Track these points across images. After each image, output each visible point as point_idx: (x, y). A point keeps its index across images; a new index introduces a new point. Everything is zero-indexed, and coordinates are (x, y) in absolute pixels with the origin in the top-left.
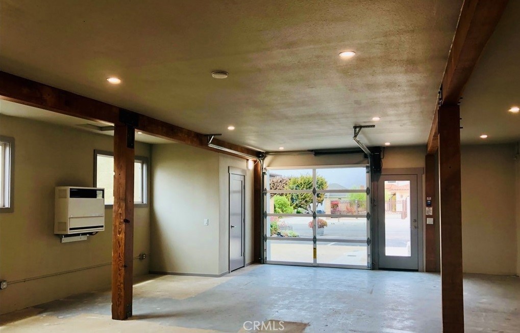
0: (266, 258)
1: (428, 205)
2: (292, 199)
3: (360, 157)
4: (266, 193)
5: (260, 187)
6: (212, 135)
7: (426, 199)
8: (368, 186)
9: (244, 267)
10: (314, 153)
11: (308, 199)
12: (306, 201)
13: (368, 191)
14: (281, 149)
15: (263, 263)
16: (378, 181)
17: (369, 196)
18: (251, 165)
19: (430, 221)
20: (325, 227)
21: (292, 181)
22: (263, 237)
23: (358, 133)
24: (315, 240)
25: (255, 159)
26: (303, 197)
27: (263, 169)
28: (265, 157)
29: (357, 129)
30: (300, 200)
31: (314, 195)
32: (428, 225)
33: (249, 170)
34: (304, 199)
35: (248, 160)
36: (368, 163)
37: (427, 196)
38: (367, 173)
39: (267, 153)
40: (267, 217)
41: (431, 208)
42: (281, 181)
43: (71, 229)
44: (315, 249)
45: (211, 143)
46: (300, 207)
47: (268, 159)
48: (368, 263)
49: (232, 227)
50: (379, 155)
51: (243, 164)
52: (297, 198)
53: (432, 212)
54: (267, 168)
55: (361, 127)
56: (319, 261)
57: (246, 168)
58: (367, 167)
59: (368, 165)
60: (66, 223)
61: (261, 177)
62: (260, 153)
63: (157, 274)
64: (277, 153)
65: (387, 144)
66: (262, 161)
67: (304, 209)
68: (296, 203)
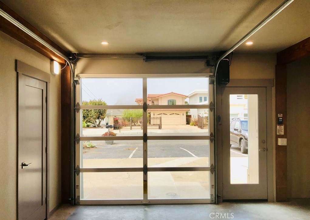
0: (79, 196)
1: (279, 123)
2: (84, 117)
3: (202, 64)
5: (70, 101)
7: (277, 115)
10: (143, 57)
15: (75, 205)
16: (222, 94)
18: (57, 69)
19: (282, 142)
22: (75, 169)
24: (145, 170)
25: (66, 60)
27: (74, 76)
28: (78, 60)
30: (90, 118)
32: (280, 149)
33: (54, 75)
34: (92, 117)
35: (52, 60)
37: (277, 112)
39: (81, 54)
40: (80, 142)
41: (283, 127)
44: (145, 181)
47: (81, 64)
48: (211, 195)
49: (23, 165)
50: (228, 62)
51: (45, 66)
52: (87, 116)
53: (283, 130)
54: (81, 75)
57: (49, 72)
58: (210, 76)
61: (72, 88)
62: (69, 54)
65: (249, 44)
66: (72, 65)
67: (92, 123)
68: (86, 120)
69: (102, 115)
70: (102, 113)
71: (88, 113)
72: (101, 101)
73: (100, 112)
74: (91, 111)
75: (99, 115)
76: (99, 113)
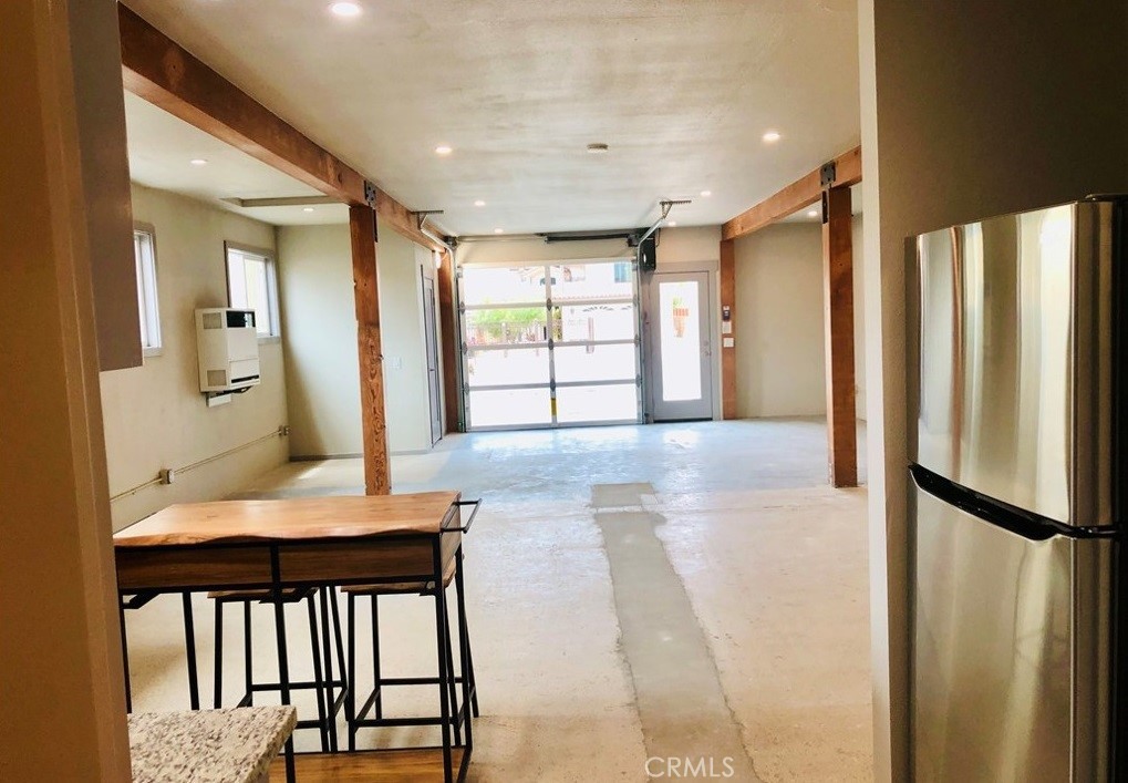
0: (470, 422)
1: (726, 318)
4: (463, 311)
7: (722, 309)
8: (636, 293)
9: (441, 439)
10: (545, 238)
13: (634, 300)
14: (499, 231)
15: (462, 432)
16: (649, 284)
19: (729, 343)
22: (463, 387)
24: (553, 385)
27: (454, 266)
28: (458, 245)
29: (666, 206)
32: (725, 350)
35: (433, 251)
36: (636, 255)
37: (723, 305)
39: (462, 238)
40: (469, 352)
41: (730, 323)
43: (234, 381)
44: (553, 400)
47: (462, 249)
48: (639, 414)
49: (431, 370)
53: (730, 328)
54: (464, 265)
55: (671, 203)
56: (561, 419)
57: (431, 266)
58: (633, 261)
59: (636, 257)
60: (224, 371)
61: (453, 283)
62: (453, 238)
63: (313, 460)
64: (480, 239)
66: (453, 253)
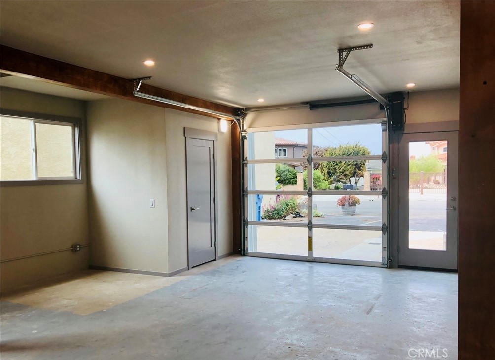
0: (249, 248)
2: (329, 173)
3: (373, 109)
4: (247, 164)
5: (240, 156)
6: (140, 79)
8: (385, 150)
9: (215, 260)
10: (308, 106)
11: (347, 173)
12: (345, 175)
13: (384, 158)
14: (261, 101)
15: (244, 255)
16: (399, 143)
17: (385, 164)
18: (224, 125)
20: (357, 205)
21: (329, 152)
22: (244, 221)
23: (345, 59)
24: (310, 226)
25: (232, 118)
26: (341, 170)
27: (242, 131)
28: (245, 115)
29: (344, 54)
30: (338, 174)
31: (310, 164)
33: (223, 133)
34: (343, 173)
35: (219, 119)
36: (386, 118)
38: (383, 131)
39: (248, 109)
40: (249, 195)
42: (316, 153)
44: (310, 238)
45: (139, 91)
46: (339, 181)
47: (249, 118)
48: (383, 258)
49: (192, 209)
50: (402, 105)
51: (212, 125)
52: (334, 172)
54: (248, 130)
55: (350, 49)
57: (216, 131)
58: (383, 123)
59: (385, 119)
61: (241, 141)
62: (238, 109)
64: (261, 109)
65: (411, 86)
66: (241, 121)
67: (343, 183)
68: (333, 177)
69: (360, 169)
70: (361, 166)
71: (336, 166)
72: (359, 145)
73: (356, 165)
74: (341, 162)
75: (355, 169)
76: (354, 166)
